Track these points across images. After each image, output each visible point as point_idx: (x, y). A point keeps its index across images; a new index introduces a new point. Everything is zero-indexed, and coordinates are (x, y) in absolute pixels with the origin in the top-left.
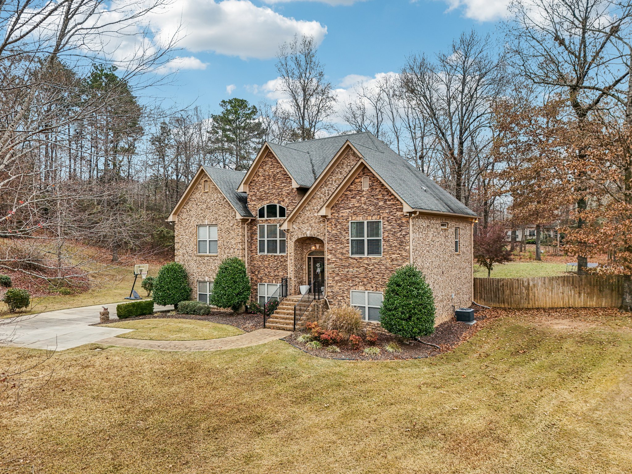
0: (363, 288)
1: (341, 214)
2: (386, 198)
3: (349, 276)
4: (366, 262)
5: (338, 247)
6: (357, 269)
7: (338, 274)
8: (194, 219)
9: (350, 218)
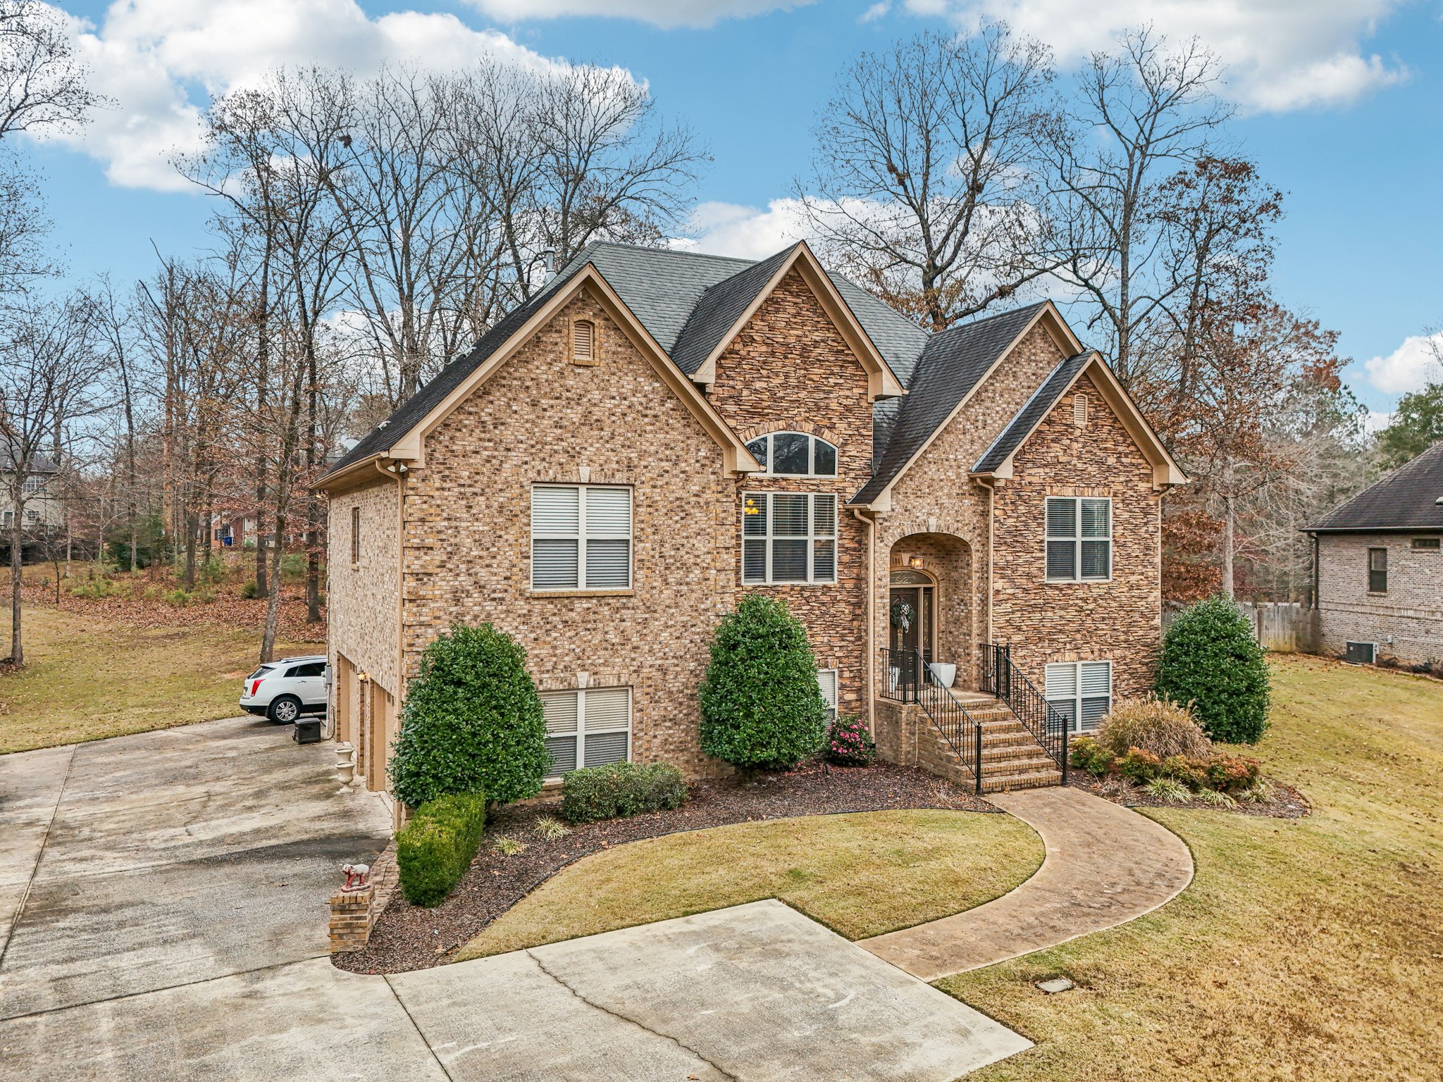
0: (1073, 655)
1: (1028, 479)
2: (1120, 449)
3: (1045, 630)
4: (1080, 594)
5: (1021, 561)
6: (1063, 613)
7: (1019, 628)
8: (516, 457)
9: (1048, 489)
